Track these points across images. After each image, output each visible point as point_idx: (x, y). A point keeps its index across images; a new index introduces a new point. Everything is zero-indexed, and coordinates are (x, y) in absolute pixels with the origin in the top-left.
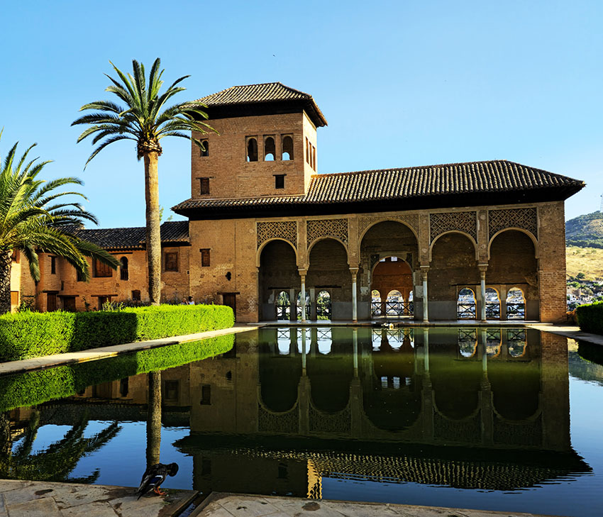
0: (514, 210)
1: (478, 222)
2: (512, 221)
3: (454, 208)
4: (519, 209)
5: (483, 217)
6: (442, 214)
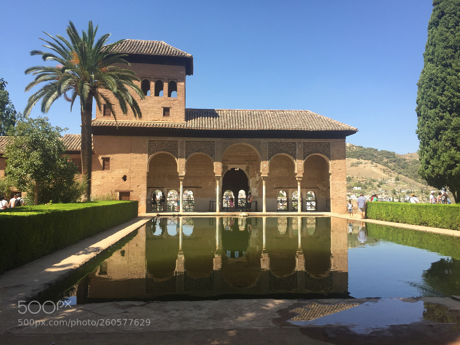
0: (318, 142)
1: (297, 149)
2: (316, 150)
3: (283, 139)
4: (320, 142)
5: (300, 146)
6: (275, 142)
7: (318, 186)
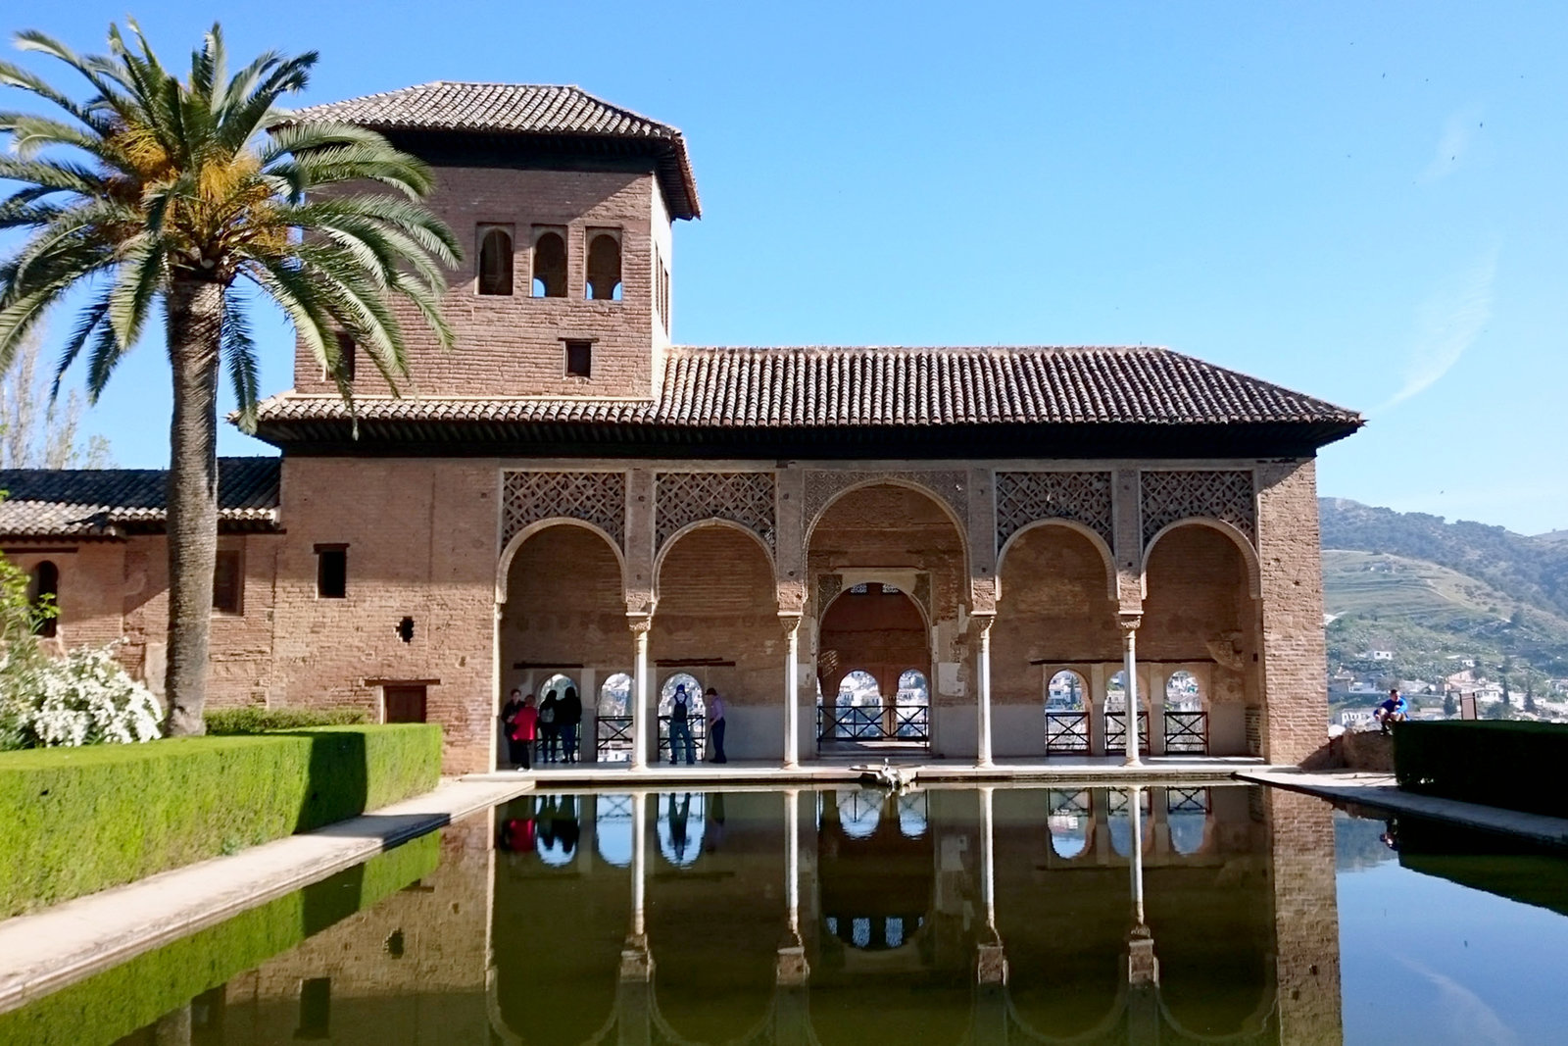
0: (1201, 473)
1: (1116, 499)
2: (1196, 503)
3: (1056, 461)
7: (1212, 650)
